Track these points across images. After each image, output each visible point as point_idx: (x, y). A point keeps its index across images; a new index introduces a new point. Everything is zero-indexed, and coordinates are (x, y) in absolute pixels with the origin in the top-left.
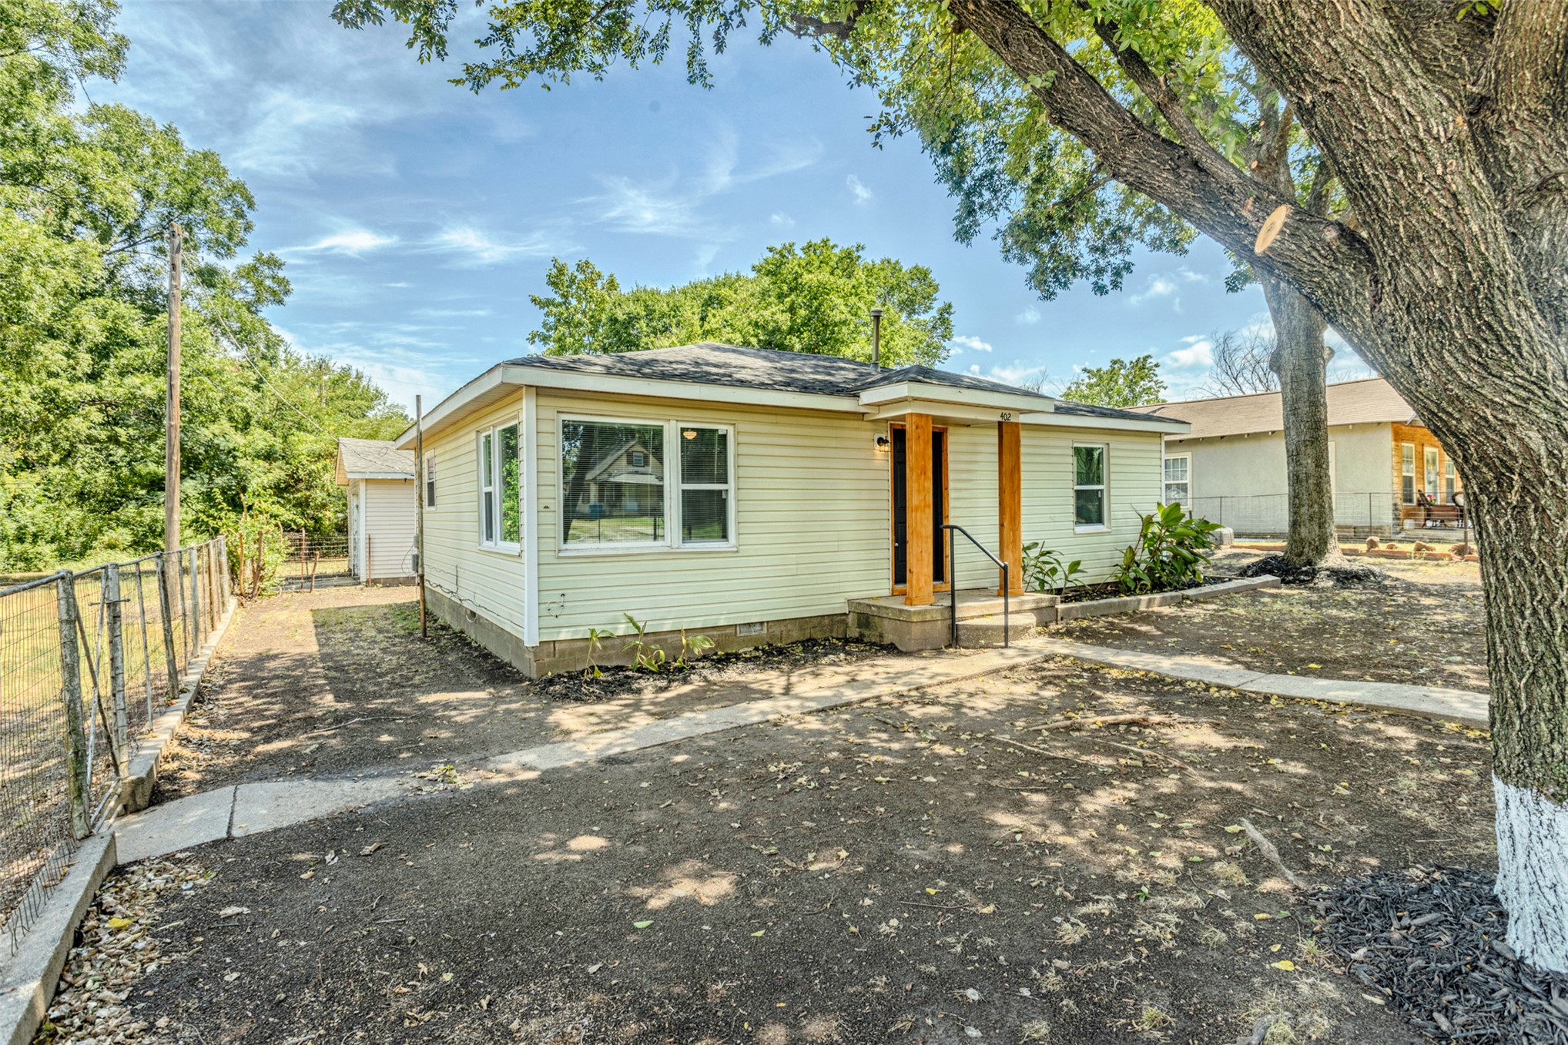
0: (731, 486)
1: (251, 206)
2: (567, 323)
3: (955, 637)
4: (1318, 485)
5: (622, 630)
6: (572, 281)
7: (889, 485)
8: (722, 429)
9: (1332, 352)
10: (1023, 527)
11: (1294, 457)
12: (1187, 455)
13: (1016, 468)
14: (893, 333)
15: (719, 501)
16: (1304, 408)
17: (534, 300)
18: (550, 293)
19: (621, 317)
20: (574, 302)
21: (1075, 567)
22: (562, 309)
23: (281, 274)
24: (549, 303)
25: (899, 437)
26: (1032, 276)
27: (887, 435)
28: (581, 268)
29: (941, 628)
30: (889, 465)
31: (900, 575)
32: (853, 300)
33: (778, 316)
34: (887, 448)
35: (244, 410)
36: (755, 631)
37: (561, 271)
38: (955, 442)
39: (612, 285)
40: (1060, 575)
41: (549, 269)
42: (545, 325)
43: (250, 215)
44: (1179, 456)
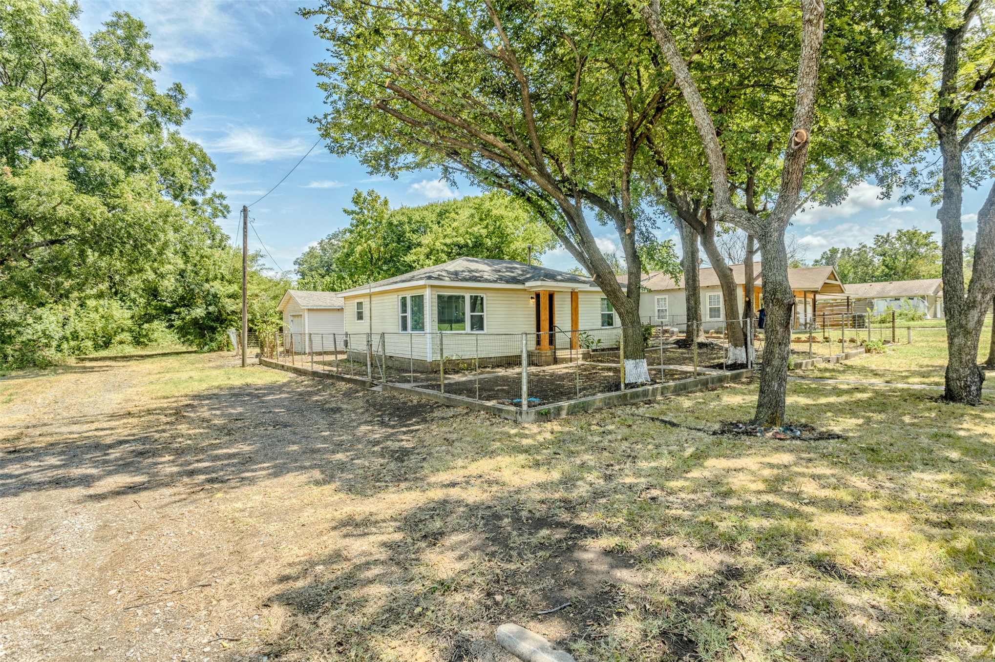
0: (485, 314)
1: (214, 170)
2: (363, 223)
3: (556, 361)
4: (696, 311)
5: (454, 358)
6: (365, 200)
7: (535, 313)
8: (482, 295)
9: (702, 261)
10: (580, 324)
11: (688, 300)
12: (667, 297)
13: (577, 307)
14: (535, 237)
15: (481, 318)
16: (691, 282)
17: (345, 211)
18: (352, 207)
19: (395, 223)
20: (366, 212)
21: (599, 341)
22: (360, 216)
23: (225, 203)
24: (353, 212)
25: (538, 296)
26: (597, 215)
27: (534, 296)
28: (370, 194)
29: (551, 359)
30: (535, 306)
31: (538, 343)
32: (516, 223)
33: (481, 231)
34: (534, 300)
35: (222, 274)
36: (492, 360)
37: (359, 196)
38: (556, 298)
39: (386, 203)
40: (595, 344)
41: (352, 194)
42: (352, 225)
43: (214, 174)
44: (663, 297)
